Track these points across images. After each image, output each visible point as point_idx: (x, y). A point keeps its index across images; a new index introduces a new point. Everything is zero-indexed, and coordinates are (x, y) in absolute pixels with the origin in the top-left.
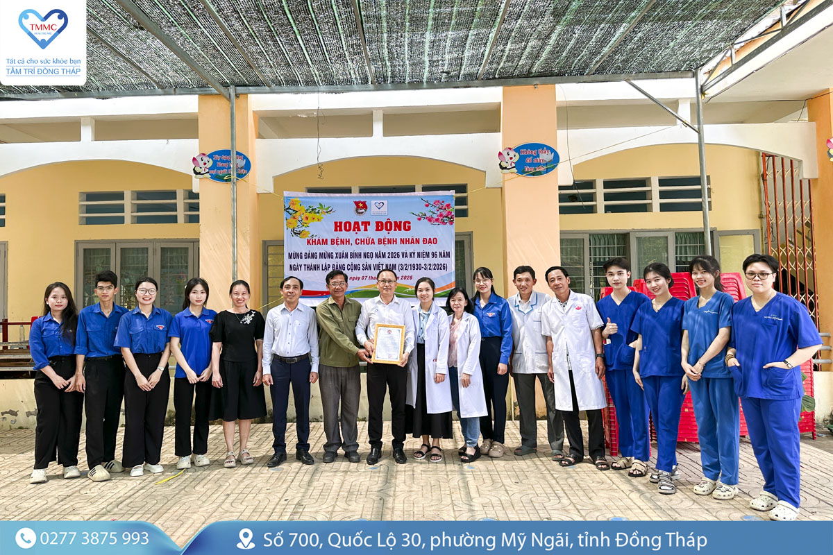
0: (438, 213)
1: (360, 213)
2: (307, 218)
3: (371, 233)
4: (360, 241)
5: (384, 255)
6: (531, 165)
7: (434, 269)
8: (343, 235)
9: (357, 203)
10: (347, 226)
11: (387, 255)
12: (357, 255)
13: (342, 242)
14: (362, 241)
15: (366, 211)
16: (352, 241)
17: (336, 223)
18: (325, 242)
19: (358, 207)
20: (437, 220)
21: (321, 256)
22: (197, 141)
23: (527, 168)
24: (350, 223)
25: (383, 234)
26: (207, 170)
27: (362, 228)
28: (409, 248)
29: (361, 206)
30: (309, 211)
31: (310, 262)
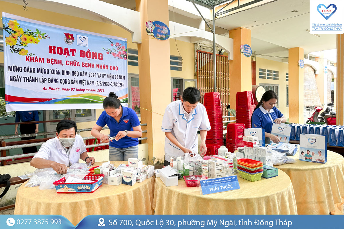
0: (118, 51)
1: (69, 42)
2: (26, 39)
3: (77, 57)
4: (69, 63)
5: (86, 75)
6: (160, 33)
7: (117, 86)
8: (56, 56)
9: (67, 35)
10: (60, 51)
11: (88, 75)
12: (67, 73)
13: (56, 62)
14: (71, 63)
15: (73, 41)
16: (64, 62)
17: (50, 47)
18: (42, 60)
19: (67, 38)
21: (39, 71)
23: (158, 35)
24: (61, 49)
25: (85, 60)
27: (71, 53)
28: (102, 71)
29: (70, 37)
30: (26, 34)
31: (29, 75)
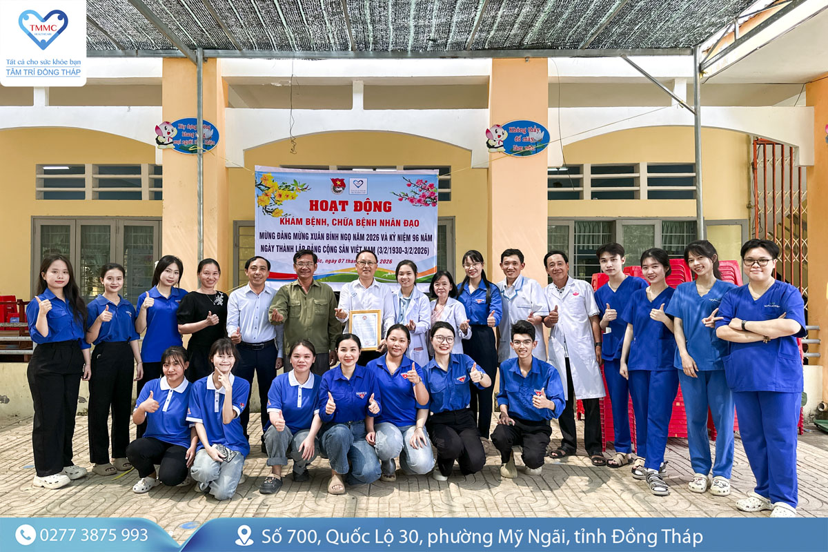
0: (421, 193)
1: (337, 192)
2: (280, 196)
3: (350, 213)
4: (337, 222)
5: (362, 237)
6: (520, 144)
7: (415, 253)
8: (319, 214)
9: (334, 181)
10: (324, 206)
11: (366, 237)
12: (334, 237)
13: (318, 222)
14: (340, 222)
15: (343, 189)
16: (329, 221)
17: (311, 202)
18: (299, 222)
19: (336, 185)
20: (419, 201)
21: (296, 236)
22: (160, 108)
23: (515, 148)
24: (326, 202)
25: (362, 215)
26: (171, 140)
27: (340, 207)
28: (388, 230)
29: (339, 184)
30: (282, 188)
31: (283, 242)
